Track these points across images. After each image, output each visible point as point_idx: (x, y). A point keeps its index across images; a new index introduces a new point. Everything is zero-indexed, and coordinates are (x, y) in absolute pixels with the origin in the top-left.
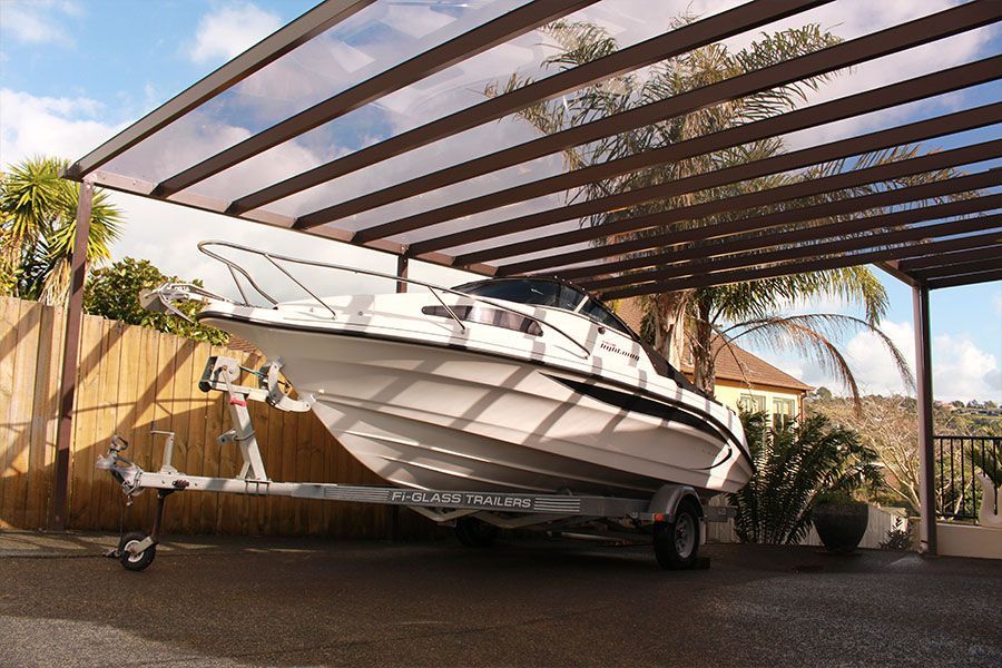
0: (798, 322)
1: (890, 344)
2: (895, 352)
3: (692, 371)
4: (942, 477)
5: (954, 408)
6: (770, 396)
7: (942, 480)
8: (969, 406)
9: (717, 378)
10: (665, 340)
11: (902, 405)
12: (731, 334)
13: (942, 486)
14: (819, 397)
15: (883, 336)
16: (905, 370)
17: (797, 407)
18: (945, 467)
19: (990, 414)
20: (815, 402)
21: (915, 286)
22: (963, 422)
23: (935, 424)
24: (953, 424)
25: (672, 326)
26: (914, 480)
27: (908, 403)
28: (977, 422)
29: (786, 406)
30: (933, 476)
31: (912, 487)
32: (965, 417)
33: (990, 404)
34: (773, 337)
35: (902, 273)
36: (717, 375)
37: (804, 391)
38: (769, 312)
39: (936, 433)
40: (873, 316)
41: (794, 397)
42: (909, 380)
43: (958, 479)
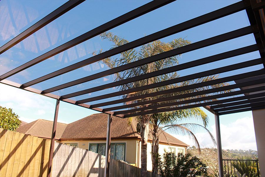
0: (183, 126)
1: (209, 132)
2: (211, 134)
3: (152, 140)
4: (225, 171)
5: (227, 151)
6: (177, 147)
7: (225, 172)
8: (231, 151)
9: (159, 142)
10: (143, 130)
11: (214, 150)
12: (163, 129)
13: (226, 173)
14: (193, 148)
15: (207, 130)
16: (214, 140)
17: (184, 151)
18: (226, 168)
19: (236, 153)
20: (192, 150)
21: (215, 114)
22: (230, 155)
23: (223, 156)
24: (227, 156)
25: (145, 126)
26: (218, 172)
27: (215, 150)
28: (233, 155)
29: (181, 150)
30: (223, 170)
31: (217, 174)
32: (230, 154)
33: (236, 150)
34: (176, 130)
35: (211, 110)
36: (159, 141)
37: (186, 146)
38: (175, 123)
39: (223, 158)
40: (205, 124)
41: (184, 148)
42: (215, 143)
43: (230, 171)
